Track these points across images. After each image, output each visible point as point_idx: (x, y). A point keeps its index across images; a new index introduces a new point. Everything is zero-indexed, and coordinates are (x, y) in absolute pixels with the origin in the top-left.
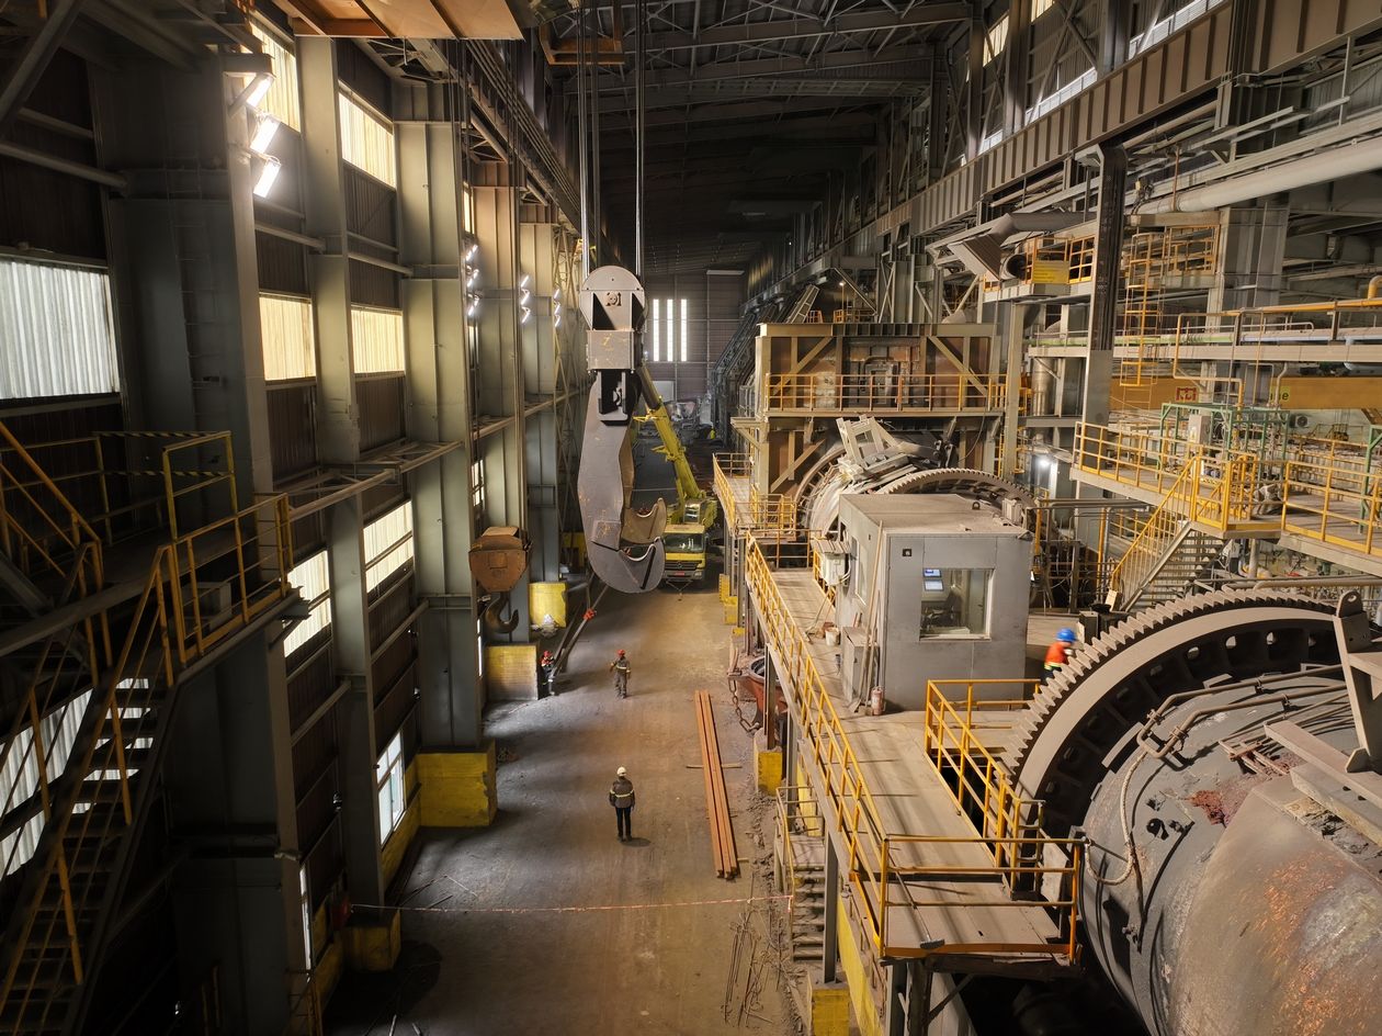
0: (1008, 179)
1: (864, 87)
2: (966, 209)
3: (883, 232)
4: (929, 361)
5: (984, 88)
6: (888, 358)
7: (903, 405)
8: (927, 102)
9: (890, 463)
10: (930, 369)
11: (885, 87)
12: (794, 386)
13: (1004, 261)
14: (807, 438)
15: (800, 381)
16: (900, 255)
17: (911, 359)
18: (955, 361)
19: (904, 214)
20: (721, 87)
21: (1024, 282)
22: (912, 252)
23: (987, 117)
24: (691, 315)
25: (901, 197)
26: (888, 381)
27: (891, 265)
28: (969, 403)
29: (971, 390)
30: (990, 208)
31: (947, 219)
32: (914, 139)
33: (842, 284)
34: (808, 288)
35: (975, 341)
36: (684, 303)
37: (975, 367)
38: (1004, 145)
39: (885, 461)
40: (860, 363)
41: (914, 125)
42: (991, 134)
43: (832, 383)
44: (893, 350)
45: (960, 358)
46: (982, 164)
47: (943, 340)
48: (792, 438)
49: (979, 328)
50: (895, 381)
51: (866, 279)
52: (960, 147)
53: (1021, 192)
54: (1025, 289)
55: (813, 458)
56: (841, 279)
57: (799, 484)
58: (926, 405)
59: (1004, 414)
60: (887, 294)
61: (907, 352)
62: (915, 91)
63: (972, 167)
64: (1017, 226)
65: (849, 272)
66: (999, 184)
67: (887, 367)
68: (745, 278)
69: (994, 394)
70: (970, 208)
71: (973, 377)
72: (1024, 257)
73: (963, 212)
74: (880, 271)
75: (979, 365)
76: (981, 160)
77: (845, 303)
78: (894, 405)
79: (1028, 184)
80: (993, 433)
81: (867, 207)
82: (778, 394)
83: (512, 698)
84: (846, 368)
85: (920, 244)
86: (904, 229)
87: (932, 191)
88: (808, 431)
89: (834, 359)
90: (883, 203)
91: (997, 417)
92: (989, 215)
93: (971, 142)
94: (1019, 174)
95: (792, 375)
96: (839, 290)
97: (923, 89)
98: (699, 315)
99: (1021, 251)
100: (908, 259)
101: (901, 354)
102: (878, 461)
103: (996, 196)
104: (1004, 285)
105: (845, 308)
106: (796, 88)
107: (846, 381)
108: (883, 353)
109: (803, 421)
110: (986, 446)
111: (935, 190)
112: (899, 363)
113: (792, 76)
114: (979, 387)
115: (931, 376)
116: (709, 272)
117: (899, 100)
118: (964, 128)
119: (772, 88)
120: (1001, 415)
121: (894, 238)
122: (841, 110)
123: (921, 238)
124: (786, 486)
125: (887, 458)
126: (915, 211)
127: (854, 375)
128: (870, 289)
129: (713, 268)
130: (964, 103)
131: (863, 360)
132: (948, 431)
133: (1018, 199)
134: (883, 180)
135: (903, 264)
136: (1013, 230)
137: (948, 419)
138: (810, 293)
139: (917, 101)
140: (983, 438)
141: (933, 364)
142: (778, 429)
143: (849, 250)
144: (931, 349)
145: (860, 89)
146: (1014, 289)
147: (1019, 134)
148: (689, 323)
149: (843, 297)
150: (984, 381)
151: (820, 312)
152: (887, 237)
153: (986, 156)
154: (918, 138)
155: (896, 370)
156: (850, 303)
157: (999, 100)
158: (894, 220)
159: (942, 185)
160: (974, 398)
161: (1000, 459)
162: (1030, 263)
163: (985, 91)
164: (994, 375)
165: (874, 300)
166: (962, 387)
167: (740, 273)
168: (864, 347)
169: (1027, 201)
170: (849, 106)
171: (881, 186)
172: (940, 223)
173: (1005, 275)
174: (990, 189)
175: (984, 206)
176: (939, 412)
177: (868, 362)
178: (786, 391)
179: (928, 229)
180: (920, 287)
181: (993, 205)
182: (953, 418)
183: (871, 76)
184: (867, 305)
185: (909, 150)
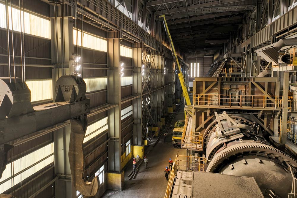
0: (282, 29)
1: (237, 8)
2: (267, 39)
3: (243, 47)
4: (252, 90)
5: (273, 3)
6: (237, 88)
7: (243, 105)
8: (256, 11)
9: (233, 132)
10: (253, 93)
11: (243, 8)
12: (204, 98)
13: (280, 57)
14: (208, 115)
15: (206, 96)
16: (248, 53)
17: (245, 89)
18: (262, 91)
19: (249, 42)
20: (196, 11)
21: (289, 65)
22: (251, 52)
23: (274, 12)
24: (200, 67)
25: (249, 37)
26: (237, 97)
27: (246, 56)
28: (267, 106)
29: (269, 101)
30: (276, 39)
31: (261, 42)
32: (252, 21)
33: (231, 61)
34: (223, 62)
35: (269, 84)
36: (198, 64)
37: (270, 92)
38: (280, 18)
39: (232, 131)
40: (227, 90)
41: (252, 17)
42: (276, 17)
43: (217, 96)
44: (239, 86)
45: (264, 89)
46: (272, 25)
47: (257, 83)
48: (203, 114)
49: (272, 79)
50: (239, 97)
51: (239, 59)
52: (266, 22)
53: (287, 33)
54: (290, 68)
55: (211, 121)
56: (231, 60)
57: (206, 129)
58: (251, 106)
59: (282, 110)
60: (244, 64)
61: (244, 87)
62: (252, 8)
63: (269, 27)
64: (285, 44)
65: (234, 58)
66: (278, 31)
67: (237, 92)
68: (213, 58)
69: (277, 103)
70: (269, 39)
71: (269, 96)
72: (289, 56)
73: (266, 40)
74: (243, 57)
75: (271, 92)
76: (272, 24)
77: (233, 66)
78: (239, 105)
79: (289, 30)
80: (277, 116)
81: (240, 40)
82: (198, 100)
83: (114, 189)
84: (222, 92)
85: (253, 50)
86: (249, 46)
87: (257, 35)
88: (208, 112)
89: (218, 88)
90: (244, 39)
91: (279, 111)
92: (275, 40)
93: (269, 20)
94: (286, 27)
95: (203, 94)
96: (231, 62)
97: (254, 7)
98: (202, 67)
99: (287, 52)
100: (250, 54)
101: (242, 88)
102: (229, 130)
103: (278, 35)
104: (280, 65)
105: (232, 67)
106: (217, 10)
107: (221, 97)
108: (235, 87)
109: (207, 109)
110: (275, 119)
111: (258, 34)
112: (241, 90)
113: (215, 7)
114: (272, 100)
115: (252, 96)
116: (204, 57)
117: (248, 11)
118: (267, 16)
119: (210, 10)
120: (281, 110)
121: (246, 48)
122: (232, 16)
123: (254, 48)
124: (201, 129)
125: (233, 129)
126: (252, 41)
127: (225, 95)
128: (240, 62)
129: (205, 56)
130: (267, 9)
131: (228, 89)
132: (260, 115)
133: (286, 35)
134: (244, 33)
135: (249, 55)
136: (284, 45)
137: (260, 111)
138: (223, 63)
139: (252, 11)
140: (274, 117)
141: (254, 91)
142: (199, 111)
143: (235, 52)
144: (253, 86)
145: (235, 9)
146: (285, 67)
147: (286, 14)
148: (199, 68)
149: (231, 64)
150: (274, 98)
151: (225, 68)
152: (244, 48)
153: (274, 23)
154: (253, 21)
155: (240, 93)
156: (234, 66)
157: (279, 6)
158: (246, 44)
159: (260, 33)
160: (269, 103)
161: (280, 125)
162: (292, 58)
163: (274, 5)
164: (277, 95)
165: (241, 65)
166: (265, 100)
167: (212, 57)
168: (228, 85)
169: (289, 36)
170: (234, 14)
171: (244, 35)
172: (259, 44)
173: (280, 62)
174: (275, 32)
175: (273, 38)
176: (256, 108)
177: (230, 90)
178: (200, 99)
179: (256, 46)
180: (254, 62)
181: (276, 38)
182: (261, 110)
183: (238, 5)
184: (239, 66)
185: (251, 25)
